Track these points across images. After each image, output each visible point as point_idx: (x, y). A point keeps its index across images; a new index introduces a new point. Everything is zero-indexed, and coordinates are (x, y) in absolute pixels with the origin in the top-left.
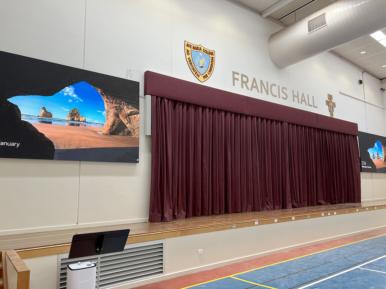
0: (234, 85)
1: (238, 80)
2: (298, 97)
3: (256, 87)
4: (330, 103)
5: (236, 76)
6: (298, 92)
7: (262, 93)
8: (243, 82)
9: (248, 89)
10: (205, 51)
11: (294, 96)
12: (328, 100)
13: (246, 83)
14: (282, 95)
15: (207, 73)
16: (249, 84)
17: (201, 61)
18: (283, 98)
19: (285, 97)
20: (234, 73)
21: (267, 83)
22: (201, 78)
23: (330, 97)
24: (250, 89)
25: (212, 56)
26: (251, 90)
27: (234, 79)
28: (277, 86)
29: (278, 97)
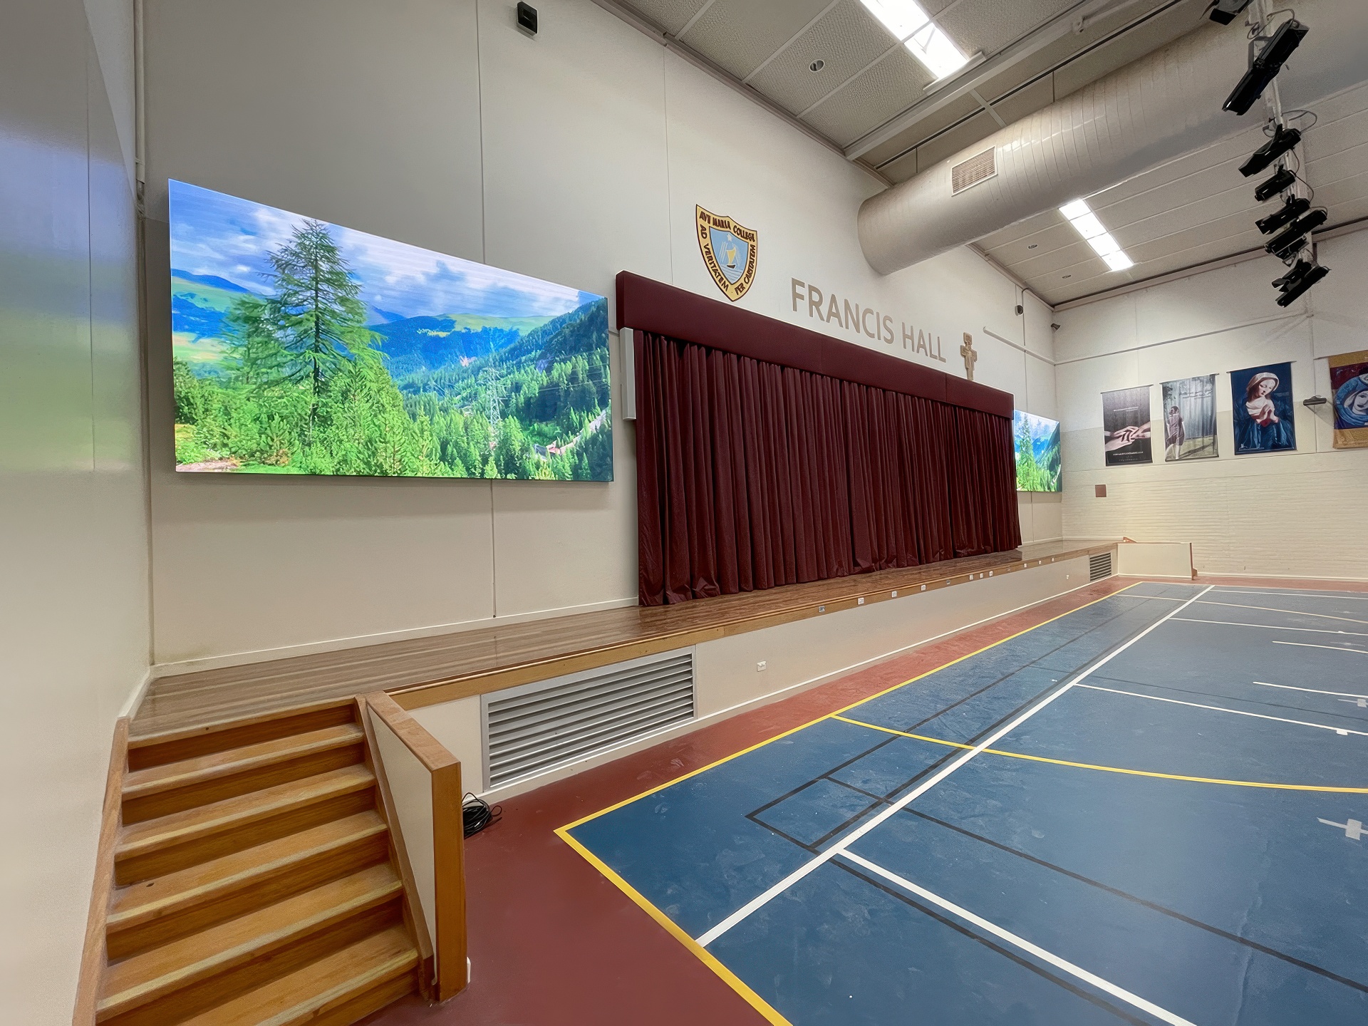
0: (795, 309)
1: (802, 297)
2: (911, 338)
3: (837, 315)
4: (967, 352)
5: (799, 289)
6: (912, 328)
7: (847, 328)
8: (812, 303)
9: (822, 319)
10: (739, 231)
11: (905, 336)
12: (965, 345)
13: (818, 304)
14: (884, 333)
15: (742, 281)
16: (824, 308)
17: (730, 251)
18: (886, 340)
19: (889, 337)
20: (795, 283)
21: (857, 306)
22: (731, 291)
23: (968, 339)
24: (825, 319)
25: (752, 243)
26: (828, 320)
27: (796, 296)
28: (875, 313)
29: (876, 336)
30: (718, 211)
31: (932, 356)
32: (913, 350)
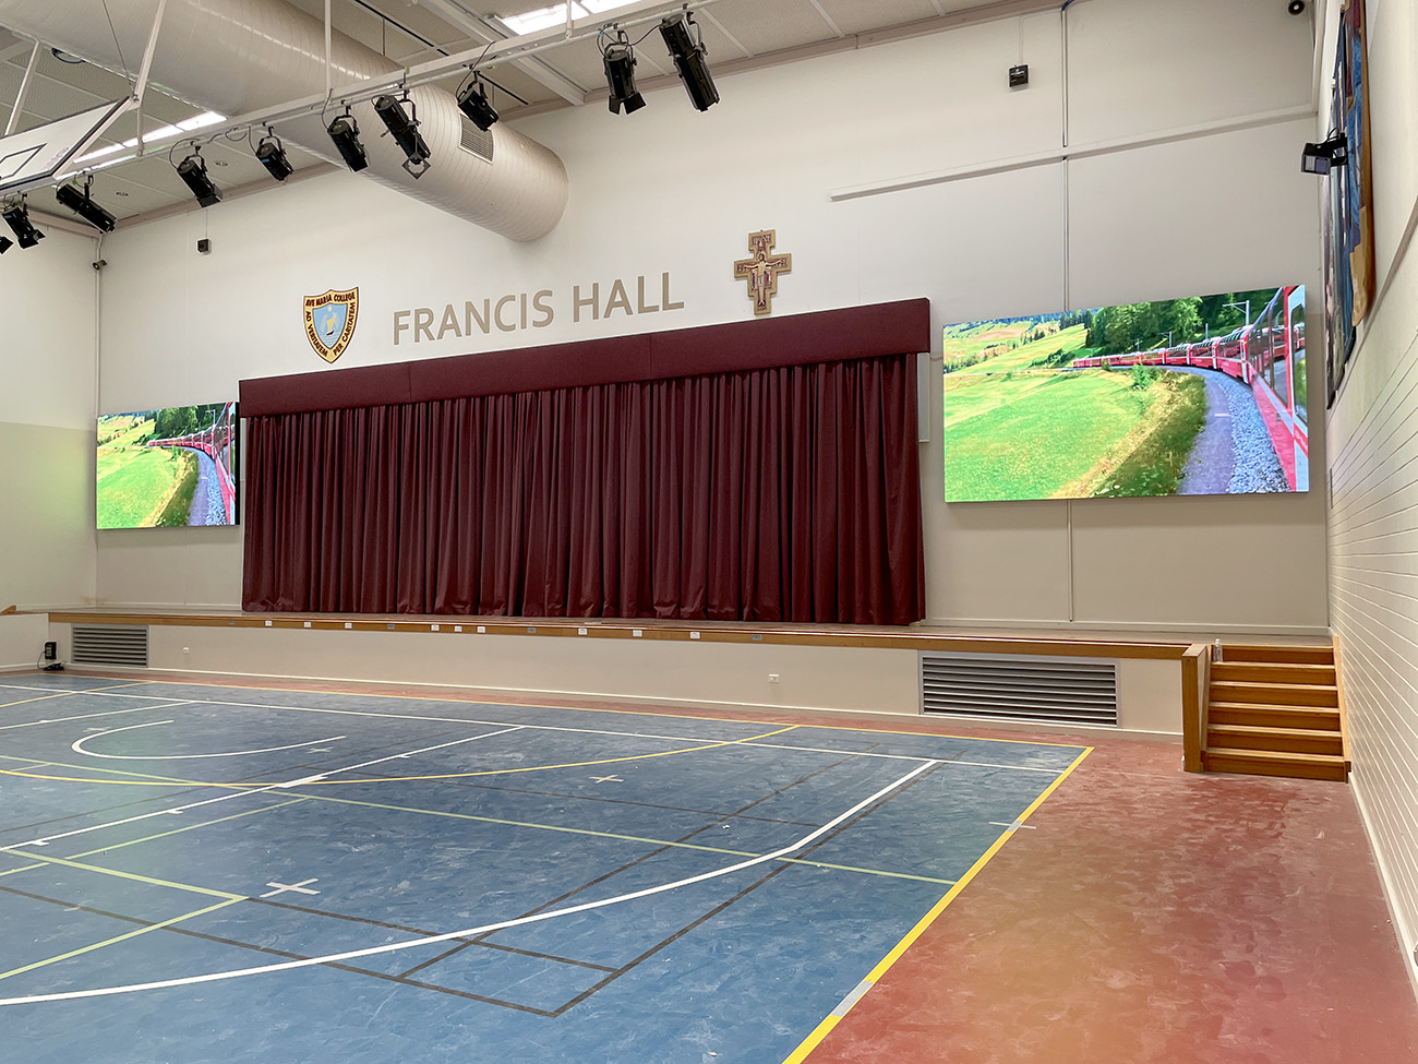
0: (397, 342)
1: (406, 327)
2: (594, 301)
3: (455, 326)
5: (402, 321)
6: (596, 286)
7: (468, 333)
8: (418, 326)
9: (431, 338)
10: (339, 298)
11: (578, 303)
13: (426, 326)
14: (534, 315)
15: (341, 341)
16: (435, 329)
17: (331, 319)
18: (537, 324)
19: (543, 318)
20: (397, 315)
21: (487, 302)
22: (331, 355)
23: (761, 242)
25: (352, 301)
26: (440, 337)
27: (398, 328)
28: (518, 299)
29: (518, 326)
30: (318, 291)
31: (642, 309)
32: (596, 316)
